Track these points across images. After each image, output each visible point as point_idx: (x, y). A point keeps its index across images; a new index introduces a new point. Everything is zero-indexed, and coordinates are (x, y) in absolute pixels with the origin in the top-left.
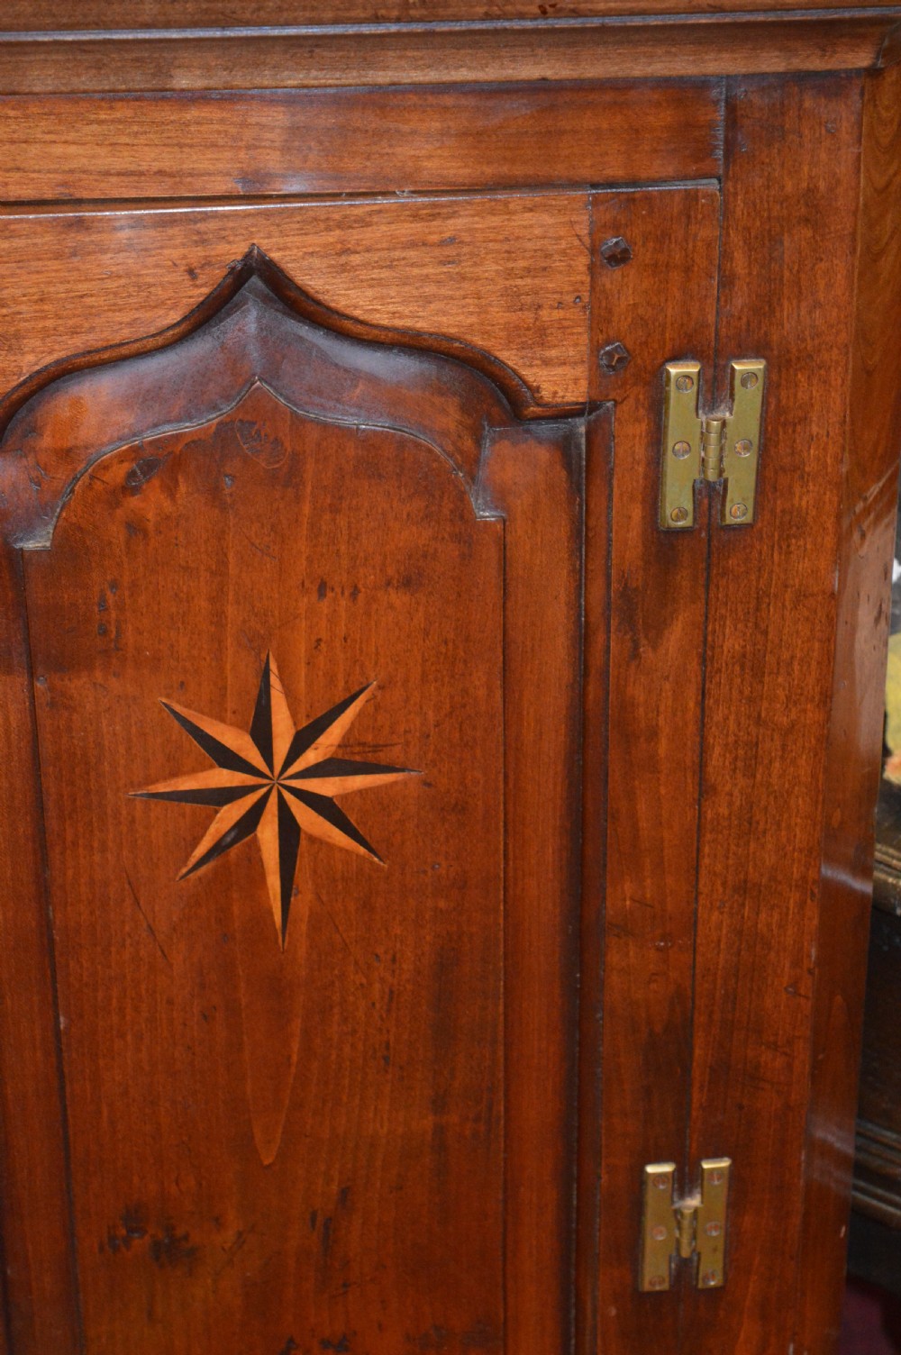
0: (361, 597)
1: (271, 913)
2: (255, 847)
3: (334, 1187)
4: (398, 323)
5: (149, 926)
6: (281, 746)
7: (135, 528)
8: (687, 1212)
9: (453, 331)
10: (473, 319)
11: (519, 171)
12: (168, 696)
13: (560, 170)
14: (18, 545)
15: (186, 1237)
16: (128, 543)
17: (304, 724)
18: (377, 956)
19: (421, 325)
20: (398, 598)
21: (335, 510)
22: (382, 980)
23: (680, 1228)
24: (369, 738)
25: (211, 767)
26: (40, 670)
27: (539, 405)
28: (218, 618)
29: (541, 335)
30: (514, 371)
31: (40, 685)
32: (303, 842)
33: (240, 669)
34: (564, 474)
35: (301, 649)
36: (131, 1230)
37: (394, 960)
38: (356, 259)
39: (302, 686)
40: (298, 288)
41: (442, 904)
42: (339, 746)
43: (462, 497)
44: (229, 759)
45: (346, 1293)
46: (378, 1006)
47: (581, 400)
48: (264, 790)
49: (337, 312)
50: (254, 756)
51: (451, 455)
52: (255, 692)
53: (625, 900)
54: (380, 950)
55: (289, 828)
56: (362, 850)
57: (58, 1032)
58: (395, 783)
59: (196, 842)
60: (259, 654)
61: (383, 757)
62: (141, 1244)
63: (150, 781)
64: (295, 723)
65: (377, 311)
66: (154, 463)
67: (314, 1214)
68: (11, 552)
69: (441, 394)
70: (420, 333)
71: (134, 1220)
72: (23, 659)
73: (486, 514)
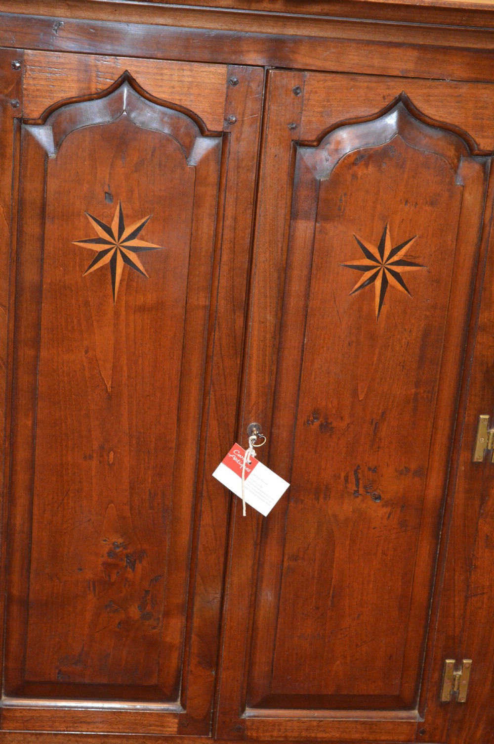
0: (417, 206)
1: (375, 311)
2: (374, 287)
3: (380, 411)
4: (441, 120)
5: (337, 310)
6: (387, 253)
7: (355, 176)
9: (457, 124)
10: (463, 121)
11: (482, 77)
12: (356, 233)
14: (318, 179)
15: (331, 423)
16: (352, 181)
17: (395, 247)
18: (405, 329)
19: (448, 121)
20: (429, 208)
21: (414, 177)
22: (406, 338)
23: (488, 439)
24: (413, 254)
25: (364, 258)
26: (319, 219)
27: (479, 150)
28: (374, 209)
29: (482, 128)
30: (473, 139)
31: (317, 224)
32: (389, 287)
33: (378, 227)
34: (482, 174)
35: (397, 222)
36: (314, 418)
37: (410, 331)
38: (431, 98)
39: (395, 234)
40: (414, 106)
41: (428, 314)
42: (404, 256)
43: (452, 178)
44: (370, 256)
45: (378, 451)
46: (403, 347)
47: (492, 150)
48: (379, 268)
49: (424, 114)
50: (378, 256)
51: (450, 164)
52: (381, 235)
53: (484, 319)
54: (406, 328)
55: (385, 282)
56: (406, 292)
57: (303, 344)
58: (419, 270)
59: (356, 283)
60: (384, 222)
61: (417, 261)
62: (317, 423)
63: (345, 260)
64: (392, 246)
65: (436, 115)
66: (363, 157)
67: (373, 420)
68: (316, 180)
69: (450, 144)
70: (447, 123)
71: (316, 413)
72: (315, 216)
73: (459, 184)
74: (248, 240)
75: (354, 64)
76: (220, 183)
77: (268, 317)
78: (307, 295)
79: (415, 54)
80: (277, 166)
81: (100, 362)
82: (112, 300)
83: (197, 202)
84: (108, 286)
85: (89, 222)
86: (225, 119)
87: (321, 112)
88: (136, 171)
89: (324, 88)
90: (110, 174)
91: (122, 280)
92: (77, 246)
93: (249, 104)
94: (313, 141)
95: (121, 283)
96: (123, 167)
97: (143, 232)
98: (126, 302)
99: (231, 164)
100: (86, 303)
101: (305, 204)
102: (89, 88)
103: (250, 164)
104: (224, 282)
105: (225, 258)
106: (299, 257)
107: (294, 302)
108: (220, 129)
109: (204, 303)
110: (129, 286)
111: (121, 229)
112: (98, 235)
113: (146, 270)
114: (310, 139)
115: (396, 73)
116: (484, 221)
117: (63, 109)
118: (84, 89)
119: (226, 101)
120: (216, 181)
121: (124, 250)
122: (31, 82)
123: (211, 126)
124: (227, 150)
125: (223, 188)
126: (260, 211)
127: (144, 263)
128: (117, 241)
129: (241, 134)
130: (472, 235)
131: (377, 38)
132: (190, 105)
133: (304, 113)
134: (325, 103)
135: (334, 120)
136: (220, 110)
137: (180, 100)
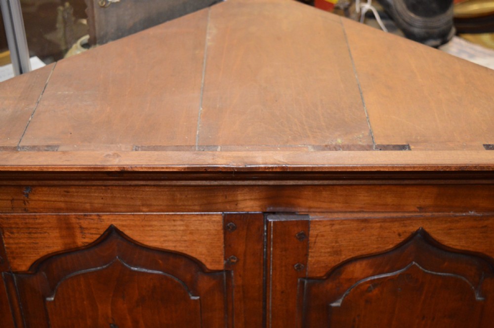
0: (435, 320)
7: (368, 301)
10: (488, 248)
14: (331, 305)
16: (365, 305)
20: (447, 320)
21: (432, 297)
28: (390, 324)
38: (453, 231)
40: (432, 238)
43: (472, 294)
49: (444, 245)
51: (471, 283)
65: (457, 245)
66: (376, 285)
69: (471, 266)
73: (479, 298)
75: (364, 204)
76: (227, 309)
79: (434, 191)
80: (284, 300)
86: (226, 260)
87: (328, 252)
88: (138, 306)
89: (332, 231)
90: (112, 309)
93: (250, 245)
94: (323, 277)
96: (124, 304)
99: (236, 295)
102: (75, 243)
103: (257, 294)
108: (221, 268)
114: (318, 275)
115: (412, 209)
117: (53, 257)
118: (68, 244)
119: (225, 243)
120: (223, 307)
122: (11, 241)
123: (211, 266)
124: (230, 284)
129: (244, 271)
132: (186, 250)
133: (310, 254)
134: (334, 244)
135: (344, 257)
136: (219, 252)
137: (175, 246)
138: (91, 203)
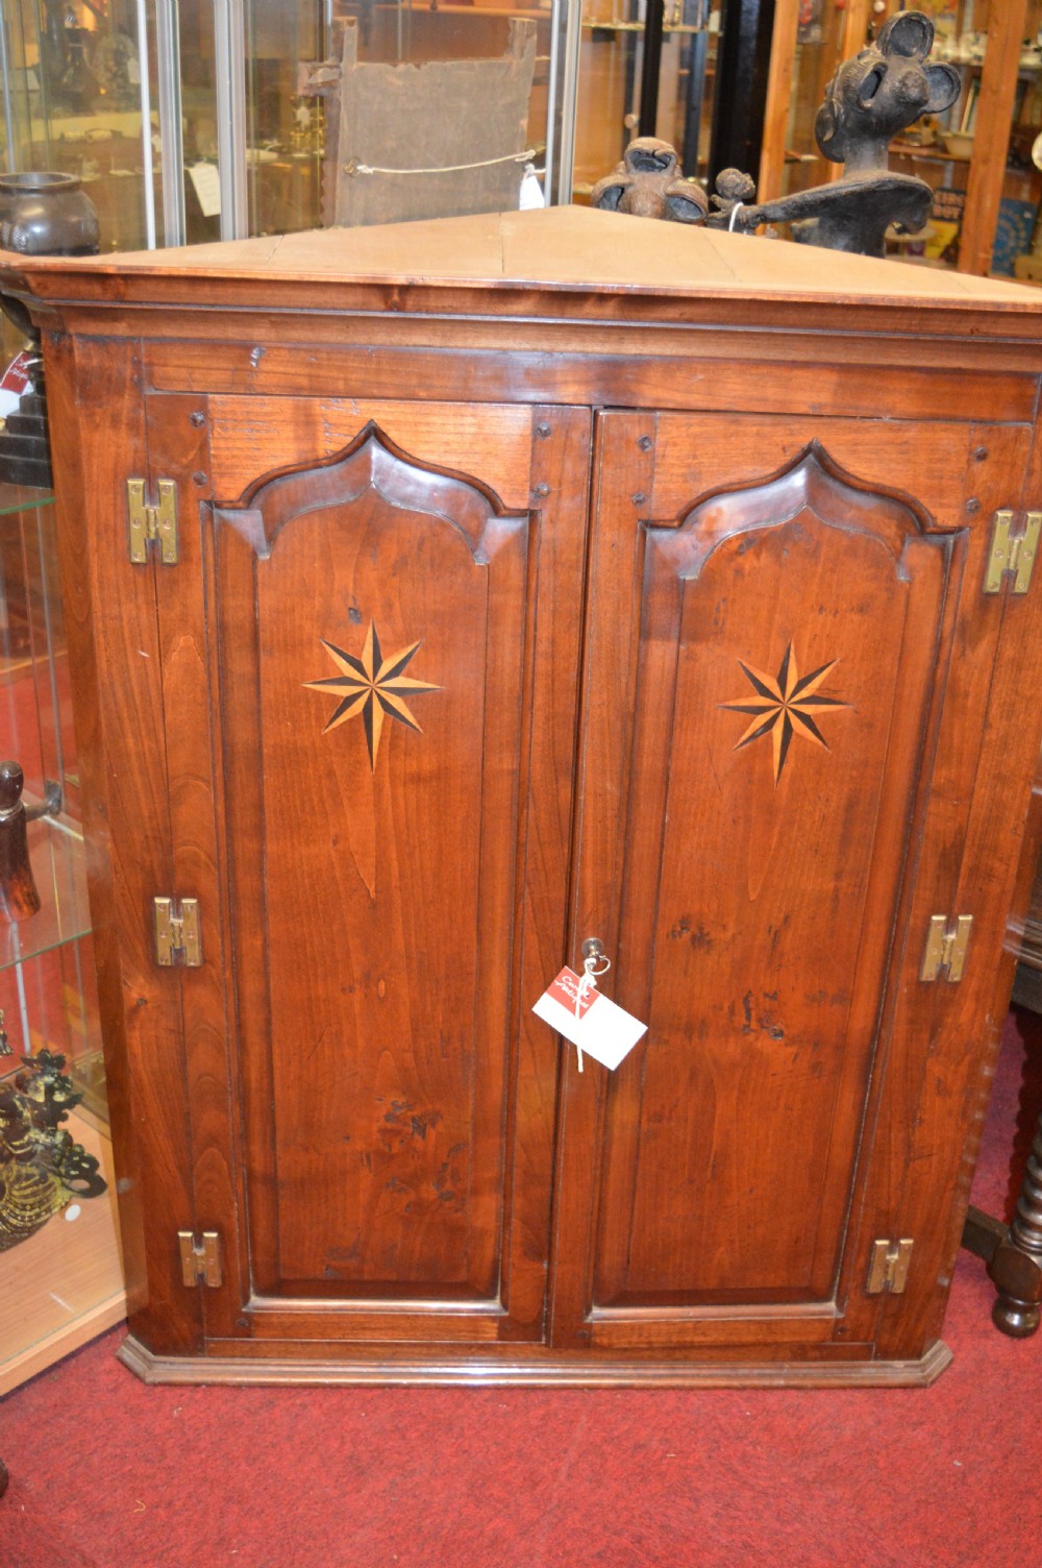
0: (838, 615)
1: (773, 772)
2: (770, 737)
3: (782, 915)
4: (876, 481)
5: (715, 773)
6: (791, 686)
7: (739, 572)
8: (949, 941)
9: (900, 487)
10: (911, 482)
11: (940, 412)
12: (741, 657)
13: (960, 413)
14: (682, 577)
15: (708, 934)
16: (734, 580)
17: (803, 676)
18: (820, 798)
19: (886, 482)
20: (856, 617)
21: (832, 571)
22: (821, 810)
23: (944, 950)
24: (832, 686)
25: (756, 695)
26: (683, 640)
27: (935, 526)
28: (770, 620)
29: (941, 492)
30: (926, 509)
31: (682, 647)
32: (793, 737)
33: (777, 647)
34: (940, 563)
35: (806, 640)
36: (683, 928)
37: (827, 800)
38: (860, 448)
39: (804, 658)
40: (832, 460)
41: (854, 773)
42: (818, 689)
43: (892, 570)
44: (764, 691)
45: (779, 970)
46: (816, 823)
47: (955, 526)
48: (779, 708)
49: (848, 474)
50: (776, 691)
51: (889, 548)
52: (782, 659)
53: (941, 778)
54: (821, 795)
55: (788, 729)
56: (820, 743)
57: (663, 824)
58: (841, 711)
59: (743, 732)
60: (787, 640)
61: (837, 697)
62: (687, 935)
63: (727, 699)
64: (799, 676)
65: (867, 474)
66: (753, 542)
67: (770, 928)
68: (678, 580)
69: (889, 518)
70: (885, 487)
71: (685, 923)
72: (677, 634)
73: (902, 578)
74: (574, 674)
75: (735, 397)
76: (527, 588)
77: (609, 786)
78: (668, 753)
79: (832, 378)
80: (615, 560)
81: (356, 857)
82: (369, 767)
83: (493, 616)
84: (362, 746)
85: (326, 654)
86: (532, 490)
87: (683, 475)
88: (394, 575)
89: (688, 436)
90: (355, 579)
91: (382, 738)
92: (310, 689)
93: (569, 465)
94: (673, 521)
95: (381, 743)
96: (375, 570)
97: (410, 666)
98: (391, 769)
99: (543, 558)
100: (331, 774)
101: (662, 616)
102: (314, 450)
103: (574, 557)
104: (538, 735)
105: (539, 700)
106: (655, 696)
107: (649, 762)
108: (523, 505)
109: (510, 767)
110: (393, 746)
111: (377, 663)
112: (341, 673)
113: (419, 722)
114: (667, 517)
115: (803, 409)
116: (942, 633)
117: (277, 481)
118: (306, 452)
119: (533, 460)
120: (522, 584)
121: (383, 694)
122: (222, 444)
123: (509, 502)
124: (536, 538)
125: (532, 596)
126: (591, 629)
127: (414, 712)
128: (371, 679)
129: (558, 512)
130: (922, 654)
131: (773, 355)
132: (475, 470)
133: (657, 477)
134: (690, 461)
135: (705, 487)
136: (523, 476)
137: (459, 463)
138: (346, 380)
